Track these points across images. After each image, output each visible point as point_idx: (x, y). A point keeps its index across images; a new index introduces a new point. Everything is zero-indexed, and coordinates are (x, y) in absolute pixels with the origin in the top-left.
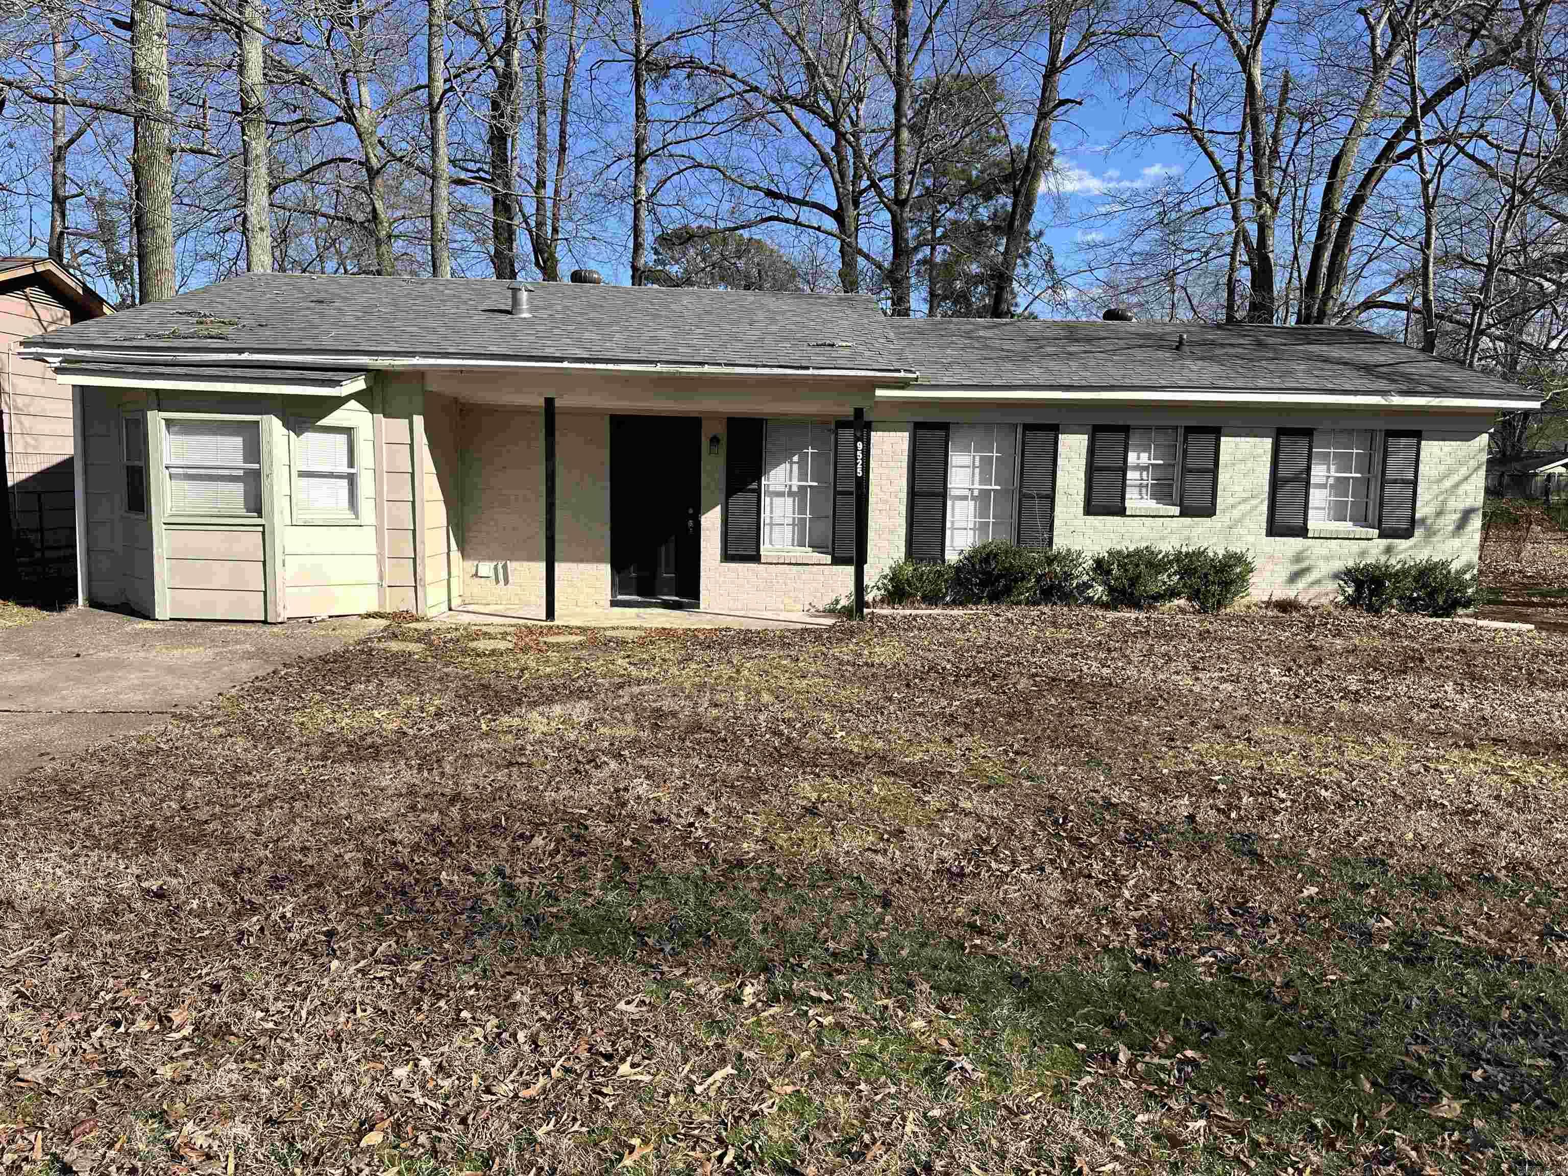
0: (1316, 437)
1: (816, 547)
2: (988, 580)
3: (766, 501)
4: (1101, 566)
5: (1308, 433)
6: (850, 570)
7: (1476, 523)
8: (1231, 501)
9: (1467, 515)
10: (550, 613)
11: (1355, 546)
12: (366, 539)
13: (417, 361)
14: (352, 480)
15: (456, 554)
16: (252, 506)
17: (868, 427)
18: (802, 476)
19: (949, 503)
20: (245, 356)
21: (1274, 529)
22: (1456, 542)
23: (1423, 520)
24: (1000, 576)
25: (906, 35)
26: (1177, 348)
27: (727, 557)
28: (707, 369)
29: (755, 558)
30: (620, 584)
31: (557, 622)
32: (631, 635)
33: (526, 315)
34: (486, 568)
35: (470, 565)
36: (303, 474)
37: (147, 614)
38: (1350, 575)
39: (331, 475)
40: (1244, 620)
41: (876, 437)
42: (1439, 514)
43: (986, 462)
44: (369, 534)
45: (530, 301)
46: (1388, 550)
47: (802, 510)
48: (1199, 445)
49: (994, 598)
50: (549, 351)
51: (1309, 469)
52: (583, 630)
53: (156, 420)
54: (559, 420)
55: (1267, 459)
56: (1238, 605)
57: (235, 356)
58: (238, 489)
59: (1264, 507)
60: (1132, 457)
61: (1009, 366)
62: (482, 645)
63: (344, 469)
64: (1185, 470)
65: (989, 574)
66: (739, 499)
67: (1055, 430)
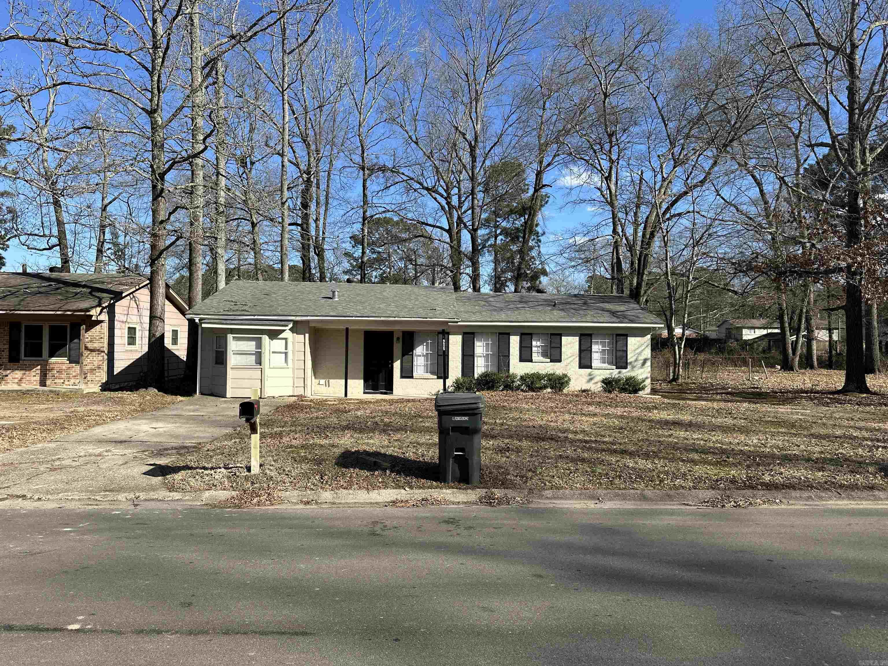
0: (593, 336)
1: (432, 373)
2: (487, 383)
3: (415, 358)
4: (523, 378)
5: (590, 335)
6: (442, 380)
7: (649, 363)
8: (566, 357)
9: (645, 361)
10: (346, 395)
11: (608, 371)
12: (289, 372)
13: (309, 318)
14: (286, 354)
15: (313, 377)
16: (258, 362)
17: (448, 334)
18: (427, 350)
19: (475, 358)
20: (256, 317)
21: (581, 366)
22: (642, 370)
23: (631, 363)
24: (490, 382)
25: (475, 161)
26: (554, 306)
27: (402, 377)
28: (396, 319)
29: (412, 377)
30: (366, 387)
31: (348, 397)
32: (373, 401)
33: (336, 299)
34: (322, 382)
35: (317, 381)
36: (273, 352)
37: (224, 396)
38: (604, 381)
39: (280, 353)
40: (566, 395)
41: (451, 337)
42: (636, 360)
43: (487, 344)
44: (290, 370)
45: (338, 295)
46: (620, 373)
47: (427, 361)
48: (556, 339)
49: (489, 389)
50: (348, 314)
51: (591, 346)
52: (357, 400)
53: (230, 337)
54: (350, 333)
55: (578, 343)
56: (565, 391)
57: (252, 317)
58: (253, 357)
59: (577, 359)
60: (534, 343)
61: (495, 313)
62: (329, 403)
63: (284, 351)
64: (551, 348)
65: (487, 381)
66: (406, 357)
67: (509, 334)
